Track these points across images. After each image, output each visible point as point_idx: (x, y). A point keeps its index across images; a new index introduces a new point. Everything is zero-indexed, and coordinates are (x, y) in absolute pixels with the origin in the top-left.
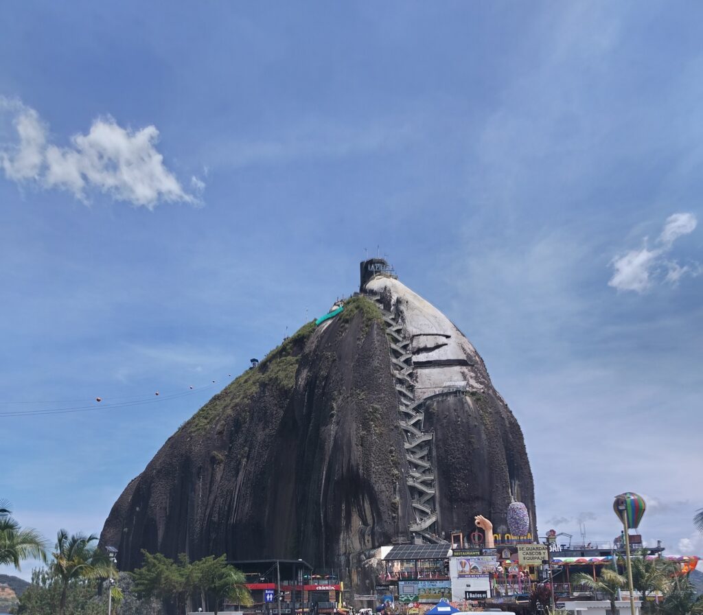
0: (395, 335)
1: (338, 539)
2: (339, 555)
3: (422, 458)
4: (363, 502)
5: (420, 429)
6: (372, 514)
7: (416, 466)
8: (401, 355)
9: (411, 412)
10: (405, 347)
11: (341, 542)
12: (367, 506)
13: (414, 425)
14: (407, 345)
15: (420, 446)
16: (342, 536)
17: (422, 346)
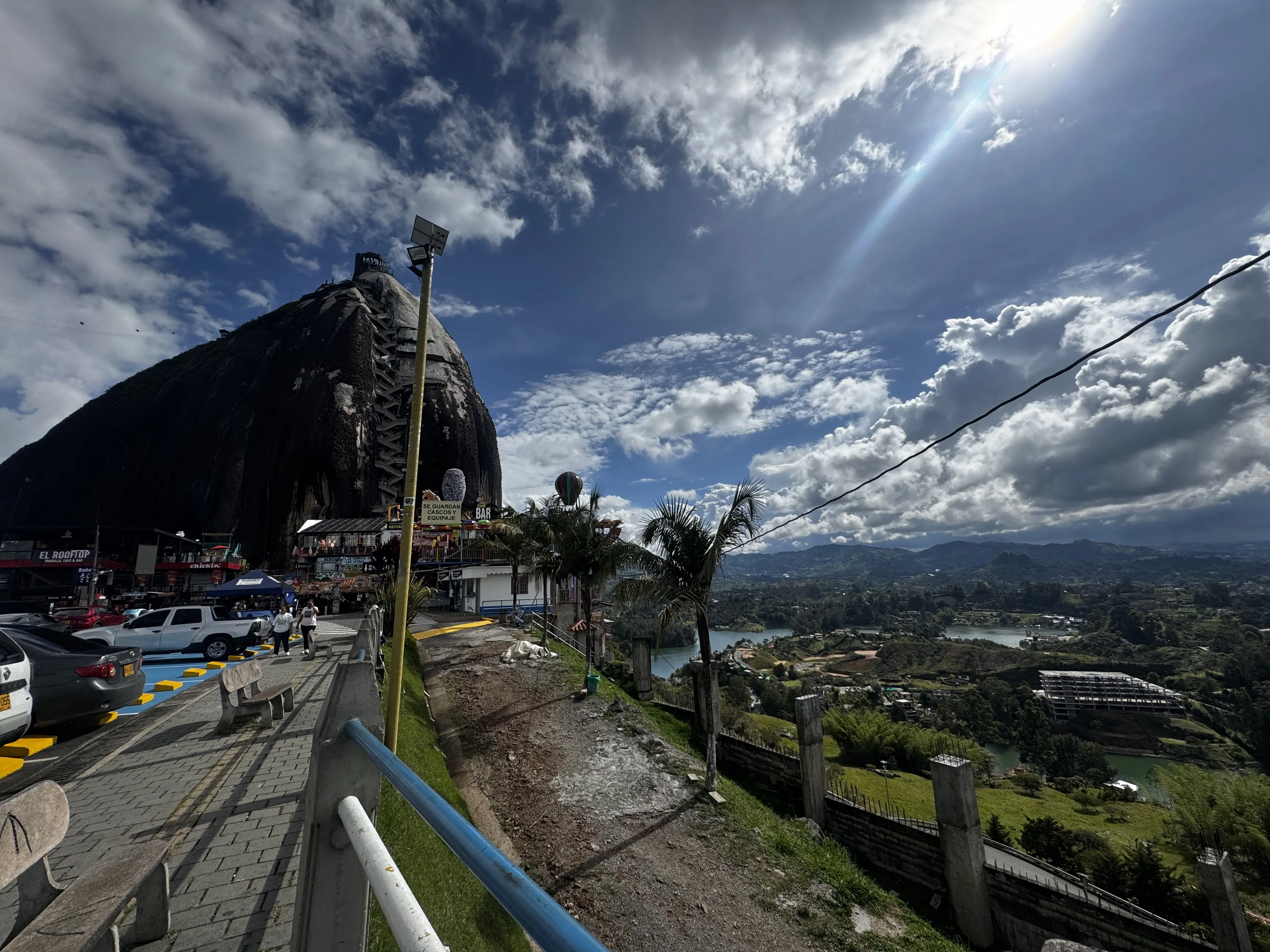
0: (382, 324)
1: (287, 518)
2: (285, 535)
3: (395, 442)
4: (321, 481)
5: (396, 414)
6: (330, 493)
7: (387, 449)
8: (385, 342)
9: (388, 397)
10: (390, 336)
11: (289, 521)
12: (324, 485)
13: (391, 410)
14: (393, 335)
15: (394, 430)
16: (290, 516)
17: (409, 337)
